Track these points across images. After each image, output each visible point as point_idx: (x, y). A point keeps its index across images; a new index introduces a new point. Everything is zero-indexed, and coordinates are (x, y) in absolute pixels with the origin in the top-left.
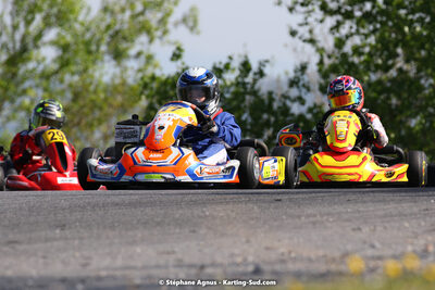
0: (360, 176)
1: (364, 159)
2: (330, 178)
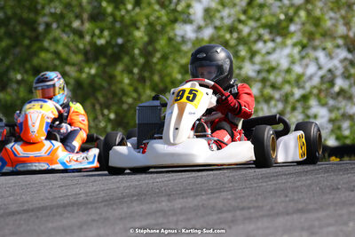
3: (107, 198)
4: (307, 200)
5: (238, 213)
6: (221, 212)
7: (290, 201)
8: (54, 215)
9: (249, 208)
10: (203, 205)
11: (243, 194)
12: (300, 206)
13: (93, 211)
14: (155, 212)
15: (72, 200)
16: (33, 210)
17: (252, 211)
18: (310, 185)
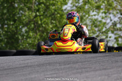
0: (72, 50)
1: (74, 43)
2: (60, 50)
3: (38, 64)
4: (107, 65)
5: (83, 69)
6: (77, 69)
7: (101, 65)
8: (20, 70)
9: (87, 68)
10: (71, 67)
11: (85, 63)
12: (105, 67)
13: (33, 69)
14: (55, 69)
15: (26, 65)
16: (13, 68)
17: (88, 69)
18: (108, 60)
